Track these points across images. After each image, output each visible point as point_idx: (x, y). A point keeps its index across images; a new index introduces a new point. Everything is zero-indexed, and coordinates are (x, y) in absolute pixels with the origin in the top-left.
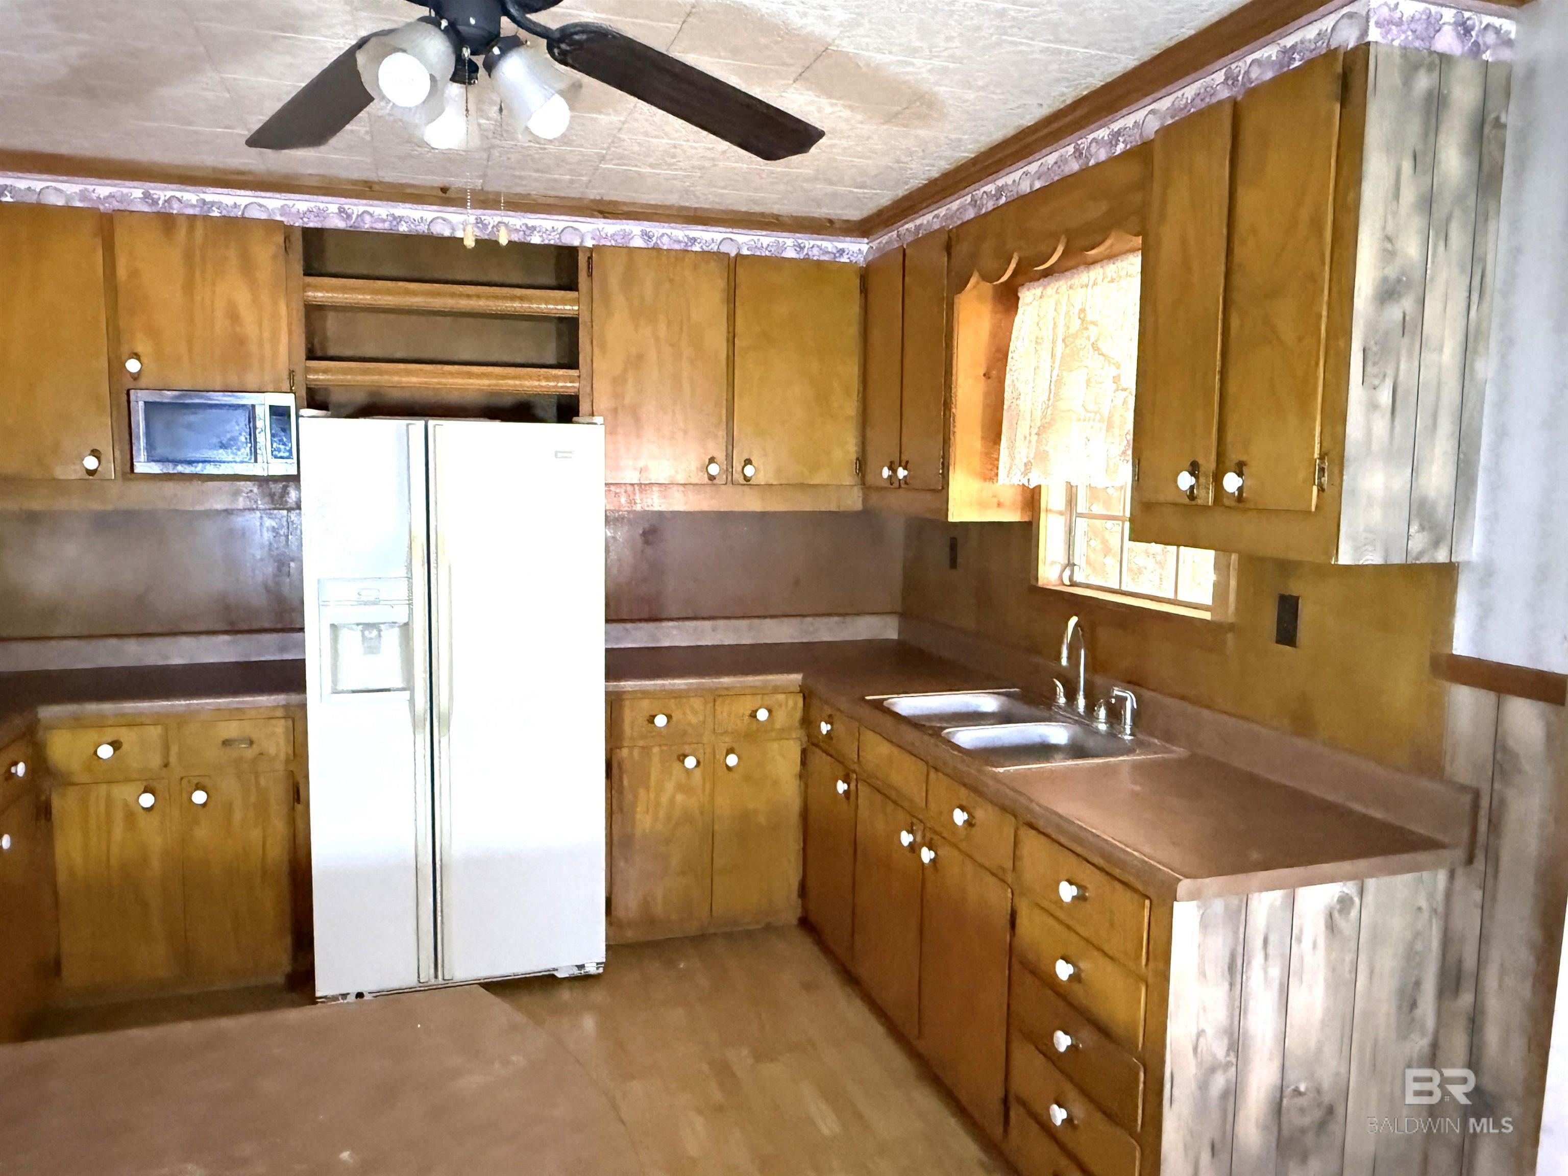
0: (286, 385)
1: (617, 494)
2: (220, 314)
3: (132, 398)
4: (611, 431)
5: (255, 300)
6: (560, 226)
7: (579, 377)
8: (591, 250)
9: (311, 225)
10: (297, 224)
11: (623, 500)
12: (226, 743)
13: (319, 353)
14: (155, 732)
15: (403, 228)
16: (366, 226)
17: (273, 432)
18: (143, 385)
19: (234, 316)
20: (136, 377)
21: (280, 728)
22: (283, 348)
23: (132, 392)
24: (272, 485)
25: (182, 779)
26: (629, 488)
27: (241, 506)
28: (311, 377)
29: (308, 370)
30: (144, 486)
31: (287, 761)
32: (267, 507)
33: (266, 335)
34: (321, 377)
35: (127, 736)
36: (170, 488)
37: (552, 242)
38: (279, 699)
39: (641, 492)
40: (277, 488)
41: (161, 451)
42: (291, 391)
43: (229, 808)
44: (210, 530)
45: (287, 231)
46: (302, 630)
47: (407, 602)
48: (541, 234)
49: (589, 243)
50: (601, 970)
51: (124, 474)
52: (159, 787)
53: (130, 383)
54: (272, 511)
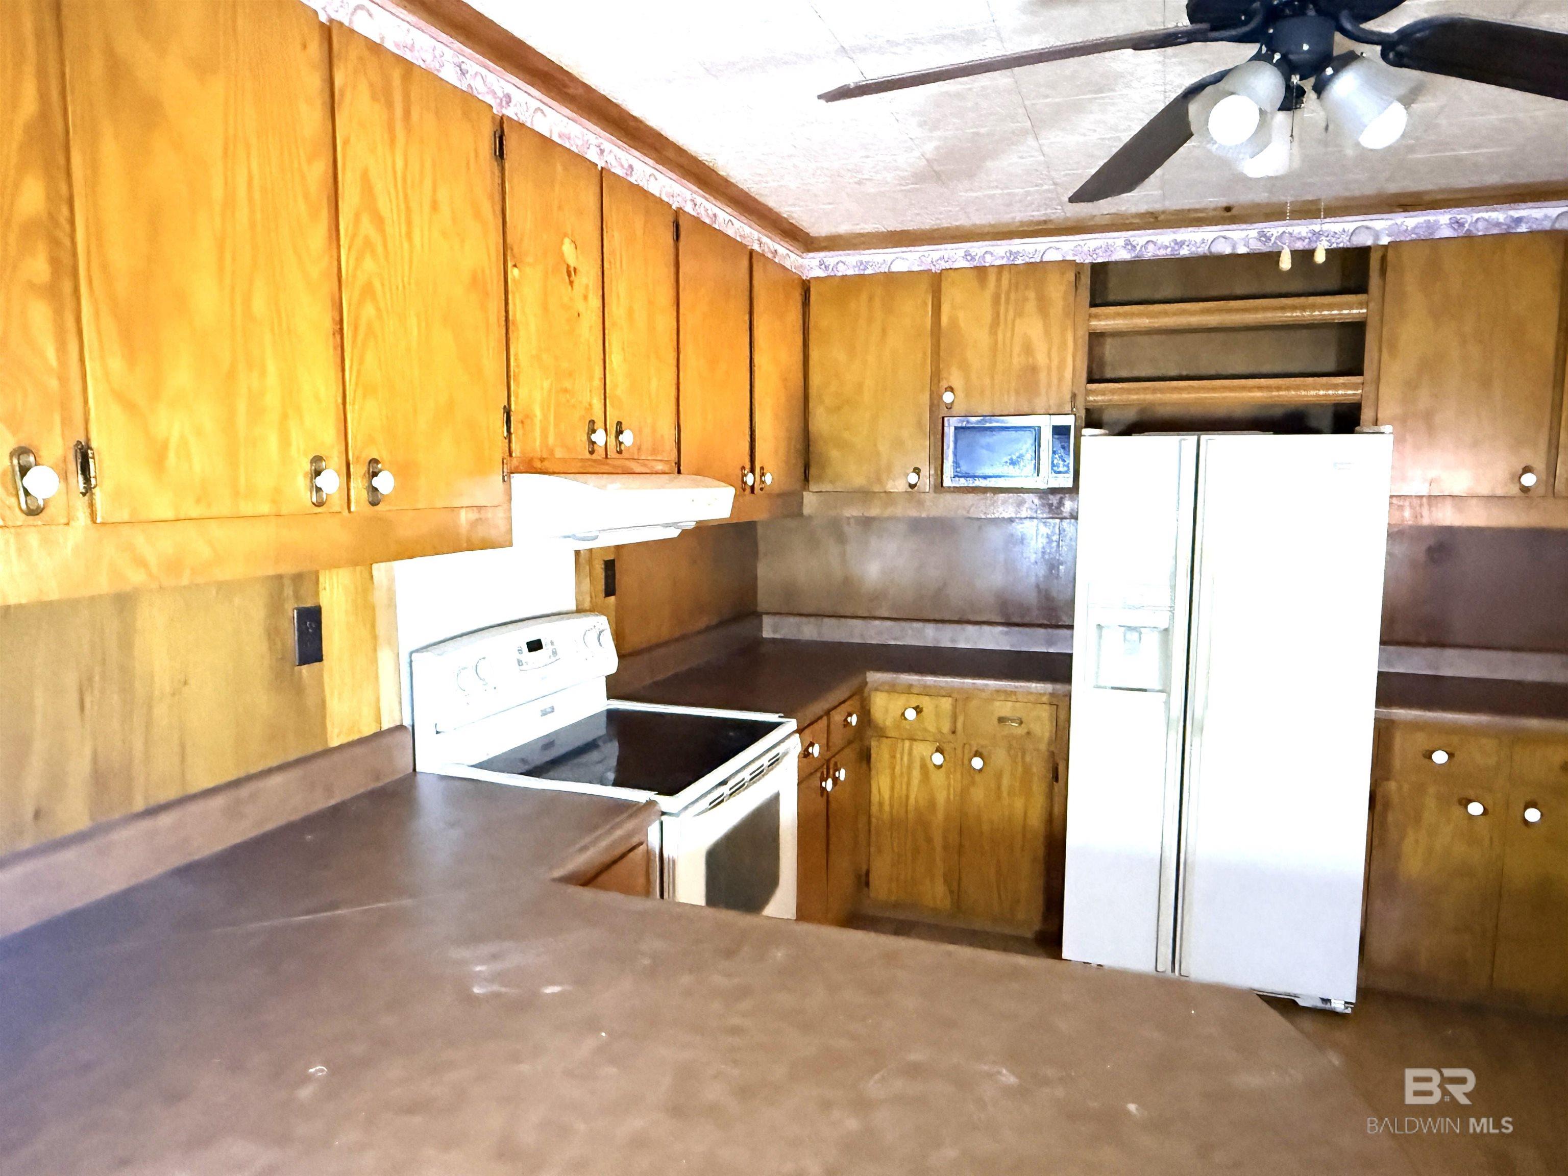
0: (1068, 408)
1: (1401, 508)
2: (1017, 349)
3: (946, 424)
4: (1399, 441)
5: (1047, 332)
6: (1350, 227)
7: (1363, 384)
8: (1385, 247)
9: (1100, 260)
10: (1087, 261)
11: (1407, 514)
12: (1001, 720)
13: (1097, 377)
14: (946, 704)
15: (1184, 252)
16: (1150, 254)
17: (1054, 449)
18: (954, 414)
19: (1028, 349)
20: (949, 407)
21: (1045, 713)
22: (1068, 374)
23: (946, 419)
24: (1051, 497)
25: (965, 744)
26: (1416, 502)
27: (1023, 516)
28: (1091, 398)
29: (1088, 392)
30: (949, 497)
31: (1050, 743)
32: (1045, 516)
33: (1055, 363)
34: (1099, 398)
35: (926, 703)
36: (970, 498)
37: (1341, 245)
38: (1048, 687)
39: (1430, 506)
40: (1054, 500)
41: (964, 468)
42: (1072, 413)
43: (999, 776)
44: (995, 536)
45: (1078, 268)
46: (1071, 627)
47: (1169, 609)
48: (1328, 239)
49: (1385, 241)
50: (1349, 1011)
51: (935, 486)
52: (947, 748)
53: (944, 411)
54: (1048, 520)
